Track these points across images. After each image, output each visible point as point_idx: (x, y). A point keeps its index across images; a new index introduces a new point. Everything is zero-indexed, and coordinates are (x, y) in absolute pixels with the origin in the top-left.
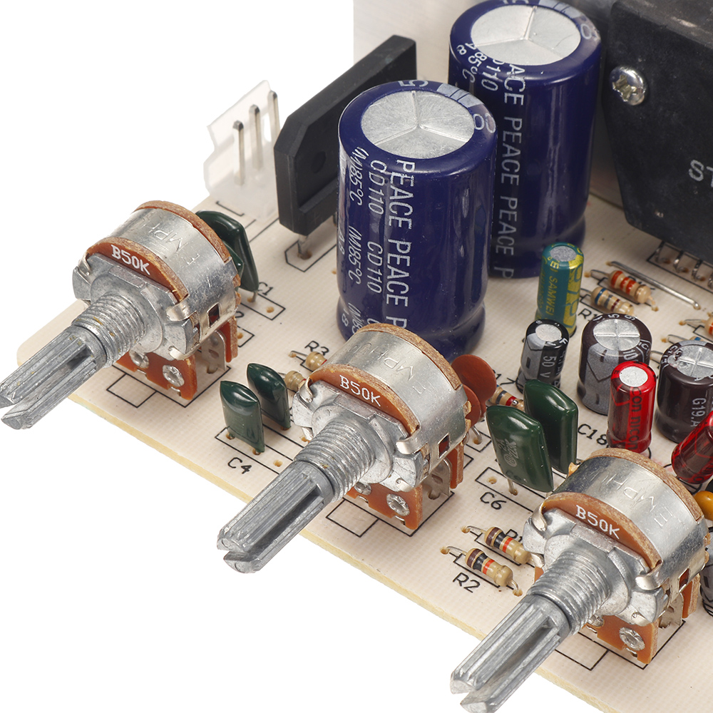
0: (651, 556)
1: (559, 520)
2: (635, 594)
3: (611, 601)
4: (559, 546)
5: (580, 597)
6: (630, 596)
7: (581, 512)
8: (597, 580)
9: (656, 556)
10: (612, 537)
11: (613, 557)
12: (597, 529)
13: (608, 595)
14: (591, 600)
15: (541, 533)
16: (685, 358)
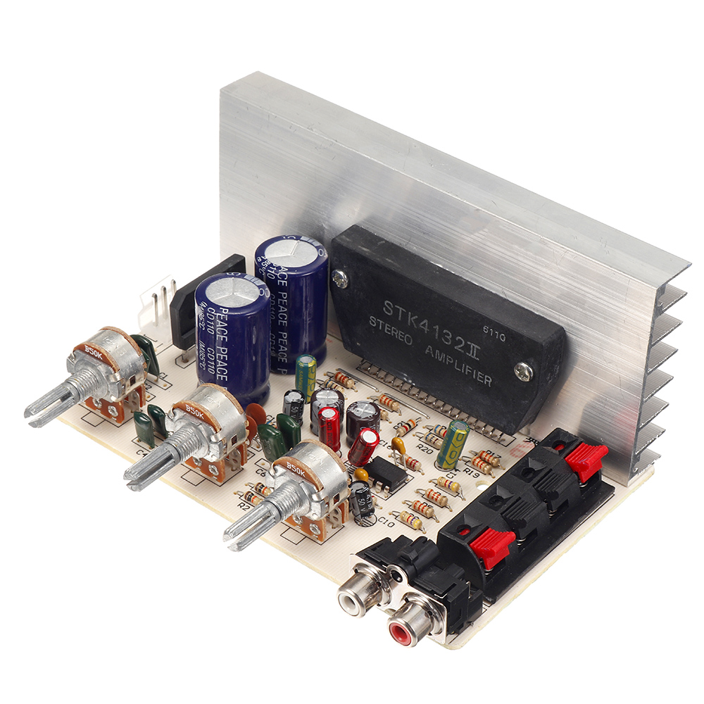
0: (318, 485)
1: (280, 470)
2: (312, 503)
3: (303, 508)
4: (280, 482)
5: (286, 504)
6: (310, 504)
7: (289, 466)
8: (295, 498)
9: (321, 485)
10: (302, 476)
11: (302, 485)
12: (295, 473)
13: (301, 505)
14: (292, 507)
15: (273, 477)
16: (358, 409)
